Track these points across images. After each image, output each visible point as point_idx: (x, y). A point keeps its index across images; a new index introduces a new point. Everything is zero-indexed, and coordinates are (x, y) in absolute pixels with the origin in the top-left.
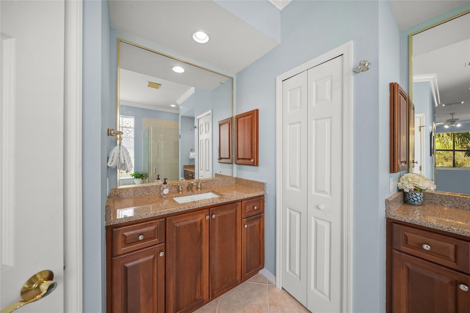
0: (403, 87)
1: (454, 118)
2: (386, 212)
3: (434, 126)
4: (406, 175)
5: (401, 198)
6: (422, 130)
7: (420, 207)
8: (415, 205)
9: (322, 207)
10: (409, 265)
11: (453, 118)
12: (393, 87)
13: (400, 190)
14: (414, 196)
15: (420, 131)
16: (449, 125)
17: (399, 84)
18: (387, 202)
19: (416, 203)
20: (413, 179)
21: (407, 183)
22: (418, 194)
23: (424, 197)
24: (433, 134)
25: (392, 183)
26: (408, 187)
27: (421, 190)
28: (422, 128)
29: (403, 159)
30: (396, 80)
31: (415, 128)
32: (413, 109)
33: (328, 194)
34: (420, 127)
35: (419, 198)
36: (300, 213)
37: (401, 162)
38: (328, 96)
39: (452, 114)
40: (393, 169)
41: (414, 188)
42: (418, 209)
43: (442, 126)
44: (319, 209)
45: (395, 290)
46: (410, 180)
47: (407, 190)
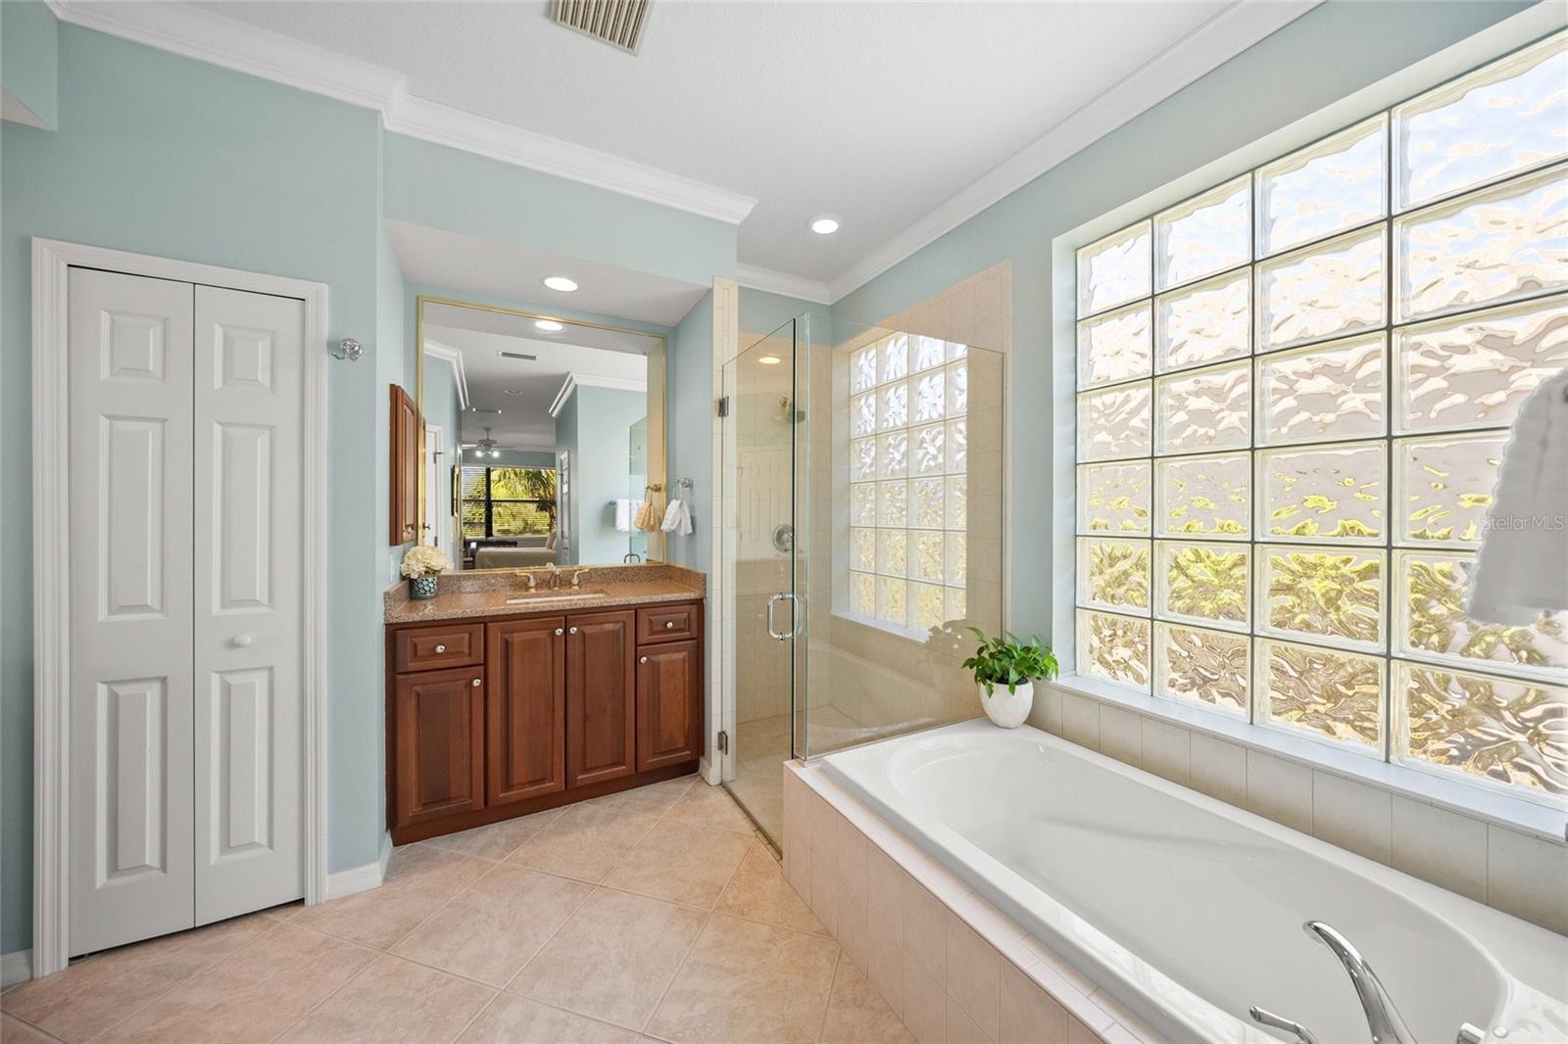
0: (410, 392)
1: (490, 438)
2: (385, 614)
3: (460, 451)
4: (413, 549)
5: (405, 593)
6: (438, 460)
7: (433, 601)
8: (426, 599)
9: (247, 639)
10: (418, 688)
11: (488, 439)
12: (395, 391)
13: (403, 578)
14: (425, 583)
15: (435, 462)
16: (483, 451)
17: (406, 390)
18: (387, 594)
19: (428, 594)
20: (423, 554)
21: (414, 562)
22: (430, 580)
23: (438, 584)
24: (457, 470)
25: (392, 564)
26: (416, 570)
27: (435, 572)
28: (438, 456)
29: (410, 520)
30: (399, 382)
31: (428, 449)
32: (424, 428)
33: (264, 605)
34: (436, 453)
35: (431, 585)
36: (164, 680)
37: (407, 526)
38: (263, 377)
39: (488, 430)
40: (395, 539)
41: (425, 569)
42: (432, 604)
43: (472, 450)
44: (239, 646)
45: (400, 742)
46: (419, 557)
47: (414, 576)
